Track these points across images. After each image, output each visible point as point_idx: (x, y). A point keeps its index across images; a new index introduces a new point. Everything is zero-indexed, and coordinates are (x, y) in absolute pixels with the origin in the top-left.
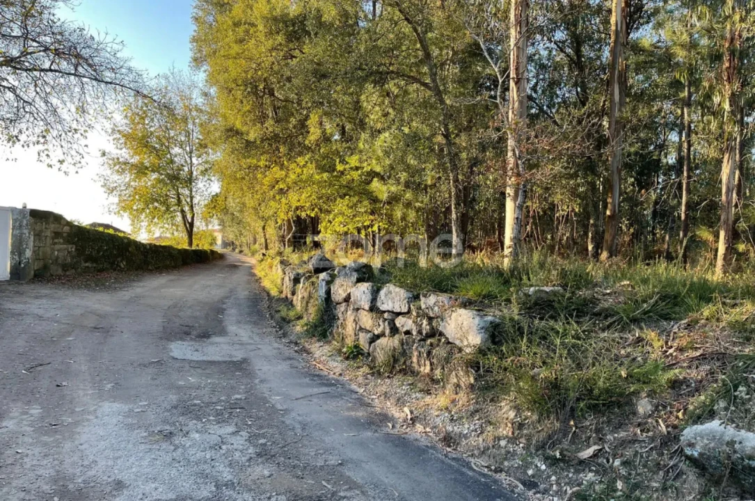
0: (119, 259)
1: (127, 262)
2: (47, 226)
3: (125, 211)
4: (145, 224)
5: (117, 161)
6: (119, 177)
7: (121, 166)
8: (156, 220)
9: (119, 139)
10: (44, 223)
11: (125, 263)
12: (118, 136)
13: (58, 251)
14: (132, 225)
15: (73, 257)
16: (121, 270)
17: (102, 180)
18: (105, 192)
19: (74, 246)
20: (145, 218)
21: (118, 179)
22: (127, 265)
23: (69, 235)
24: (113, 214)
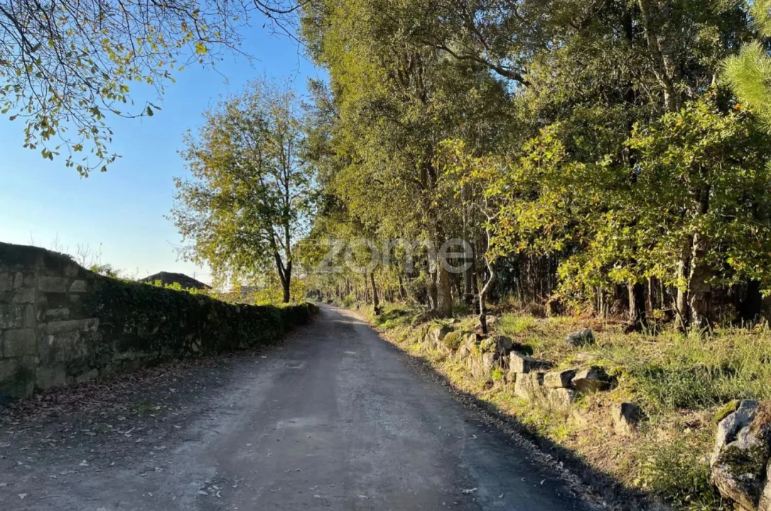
0: (190, 337)
1: (202, 342)
2: (27, 281)
3: (205, 257)
4: (229, 273)
5: (195, 193)
6: (198, 213)
7: (200, 198)
8: (243, 268)
9: (198, 164)
10: (19, 274)
11: (199, 343)
12: (197, 160)
13: (56, 334)
14: (213, 274)
15: (91, 345)
16: (194, 356)
17: (177, 218)
18: (180, 233)
19: (97, 321)
20: (230, 265)
21: (197, 216)
22: (203, 344)
23: (84, 298)
24: (189, 260)
